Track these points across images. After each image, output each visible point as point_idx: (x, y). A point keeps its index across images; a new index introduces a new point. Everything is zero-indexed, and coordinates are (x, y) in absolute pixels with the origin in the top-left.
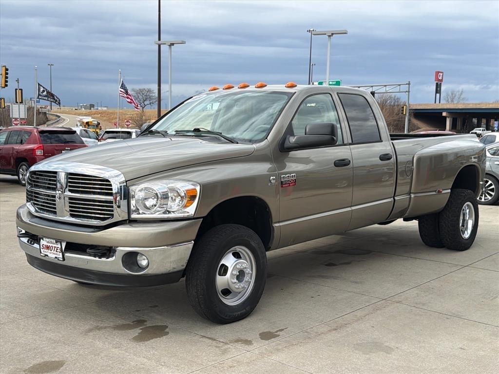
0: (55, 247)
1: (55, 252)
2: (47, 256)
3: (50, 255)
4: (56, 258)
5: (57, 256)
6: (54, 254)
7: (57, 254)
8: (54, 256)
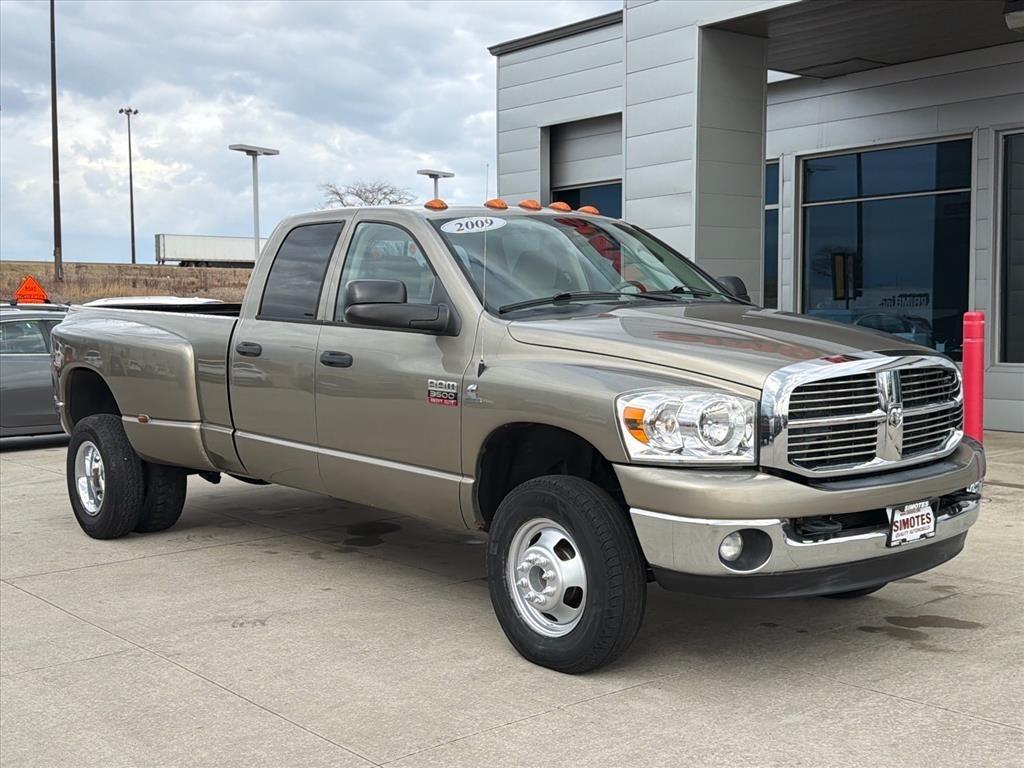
0: (917, 517)
1: (921, 526)
2: (904, 540)
3: (909, 537)
4: (922, 536)
5: (923, 532)
6: (919, 530)
7: (923, 529)
8: (917, 535)
